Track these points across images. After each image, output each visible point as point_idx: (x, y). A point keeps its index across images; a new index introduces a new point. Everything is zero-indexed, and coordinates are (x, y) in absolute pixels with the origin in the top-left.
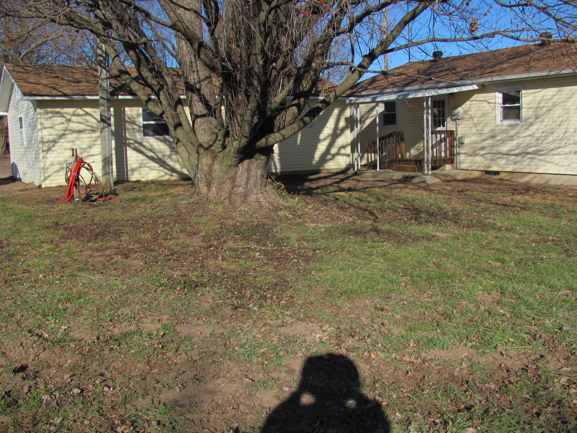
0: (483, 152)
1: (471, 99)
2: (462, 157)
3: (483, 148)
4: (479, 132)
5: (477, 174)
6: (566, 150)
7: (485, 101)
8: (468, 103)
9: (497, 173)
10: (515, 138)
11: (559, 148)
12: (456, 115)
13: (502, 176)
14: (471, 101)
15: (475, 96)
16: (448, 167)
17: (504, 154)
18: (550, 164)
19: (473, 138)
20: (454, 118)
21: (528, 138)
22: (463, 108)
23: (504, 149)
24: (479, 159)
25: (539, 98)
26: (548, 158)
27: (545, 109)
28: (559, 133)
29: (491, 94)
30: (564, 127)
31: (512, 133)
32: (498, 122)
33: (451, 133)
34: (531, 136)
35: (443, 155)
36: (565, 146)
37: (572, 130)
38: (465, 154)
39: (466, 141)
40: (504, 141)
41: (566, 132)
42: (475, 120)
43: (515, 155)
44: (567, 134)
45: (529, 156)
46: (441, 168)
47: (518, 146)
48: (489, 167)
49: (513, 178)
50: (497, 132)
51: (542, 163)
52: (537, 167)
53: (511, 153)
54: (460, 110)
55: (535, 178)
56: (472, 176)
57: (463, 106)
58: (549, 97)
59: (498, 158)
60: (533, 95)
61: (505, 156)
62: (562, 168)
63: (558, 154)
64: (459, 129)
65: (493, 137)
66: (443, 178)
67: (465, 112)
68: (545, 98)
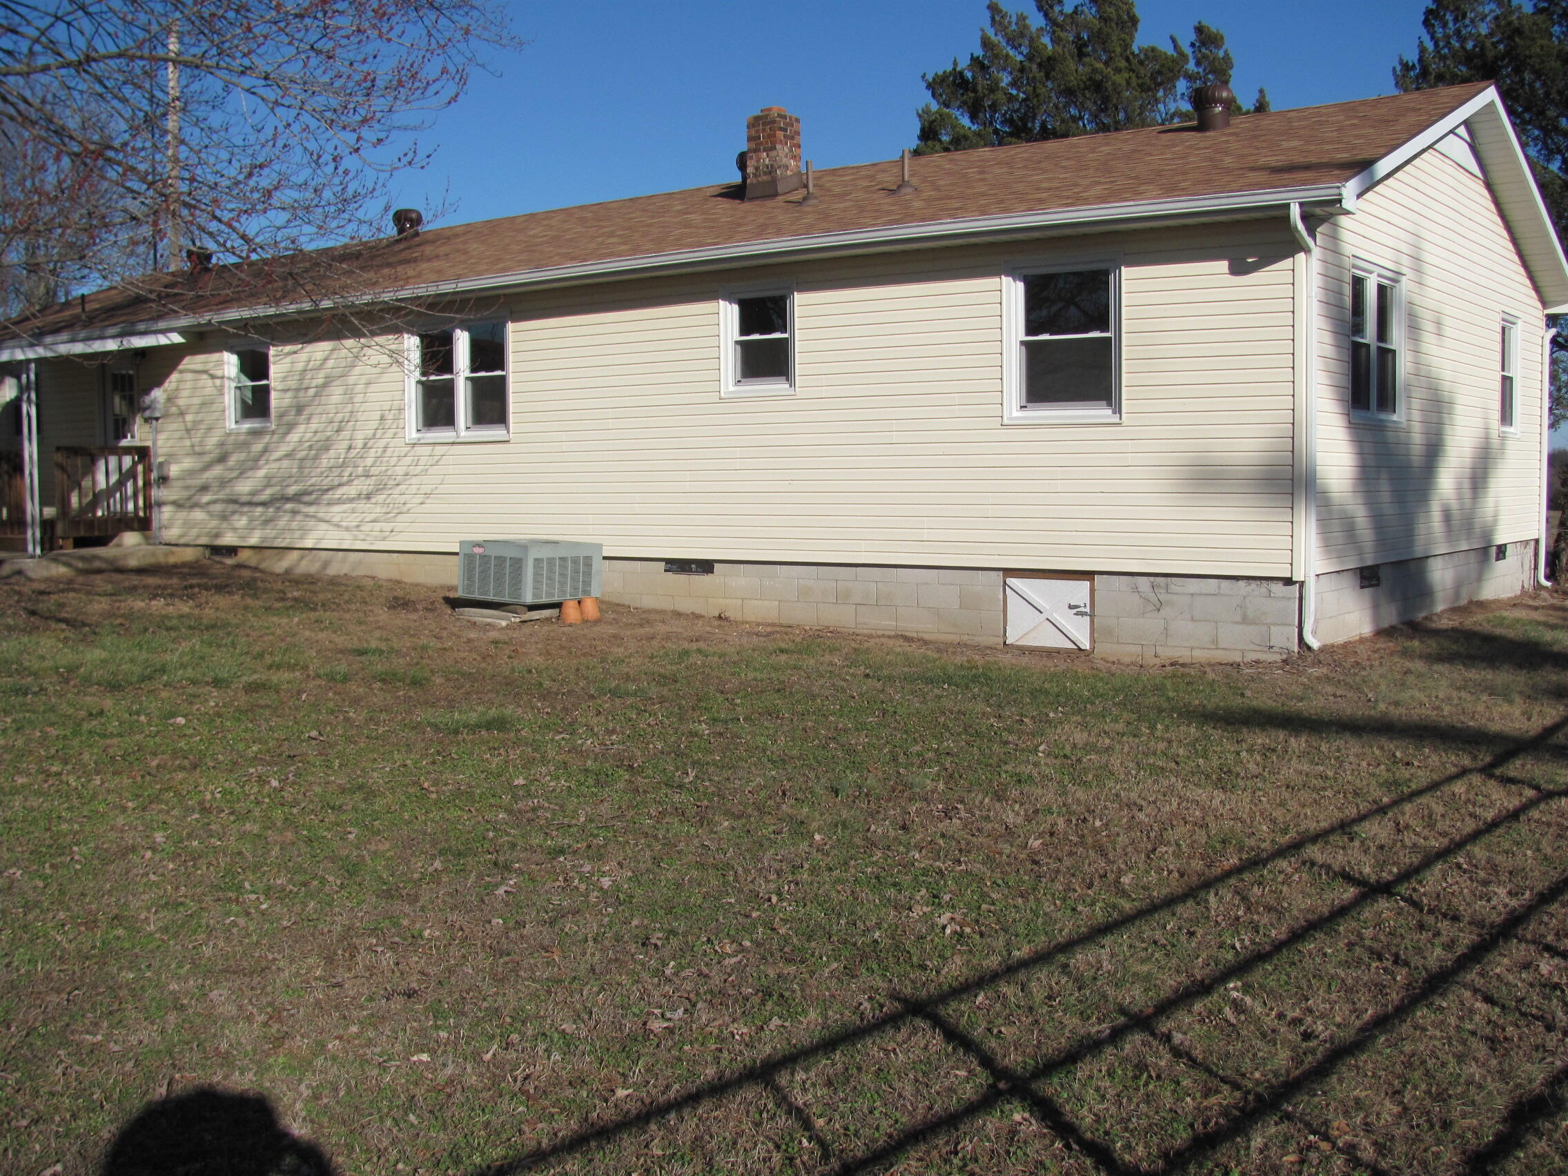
0: (206, 498)
1: (181, 367)
2: (167, 512)
3: (204, 488)
4: (197, 449)
5: (189, 555)
6: (351, 491)
7: (205, 372)
8: (174, 377)
9: (232, 550)
10: (261, 463)
11: (340, 485)
12: (149, 408)
13: (244, 556)
14: (181, 372)
15: (187, 360)
16: (131, 539)
17: (244, 504)
18: (324, 526)
19: (188, 463)
20: (147, 414)
21: (285, 463)
22: (165, 391)
23: (244, 487)
24: (198, 515)
25: (300, 366)
26: (322, 511)
27: (312, 392)
28: (339, 450)
29: (215, 356)
30: (345, 434)
31: (258, 447)
32: (230, 424)
33: (143, 453)
34: (289, 456)
35: (131, 506)
36: (349, 482)
37: (360, 444)
38: (174, 503)
39: (174, 470)
40: (243, 470)
41: (350, 448)
42: (189, 418)
43: (263, 504)
44: (353, 453)
45: (288, 506)
46: (115, 541)
47: (268, 481)
48: (217, 536)
49: (263, 560)
50: (230, 448)
51: (312, 523)
52: (305, 531)
53: (257, 499)
54: (158, 394)
55: (302, 558)
56: (172, 560)
57: (166, 384)
58: (318, 363)
59: (234, 512)
60: (289, 359)
61: (246, 509)
62: (346, 535)
63: (340, 501)
64: (160, 443)
65: (222, 459)
66: (80, 565)
67: (170, 400)
68: (310, 367)
